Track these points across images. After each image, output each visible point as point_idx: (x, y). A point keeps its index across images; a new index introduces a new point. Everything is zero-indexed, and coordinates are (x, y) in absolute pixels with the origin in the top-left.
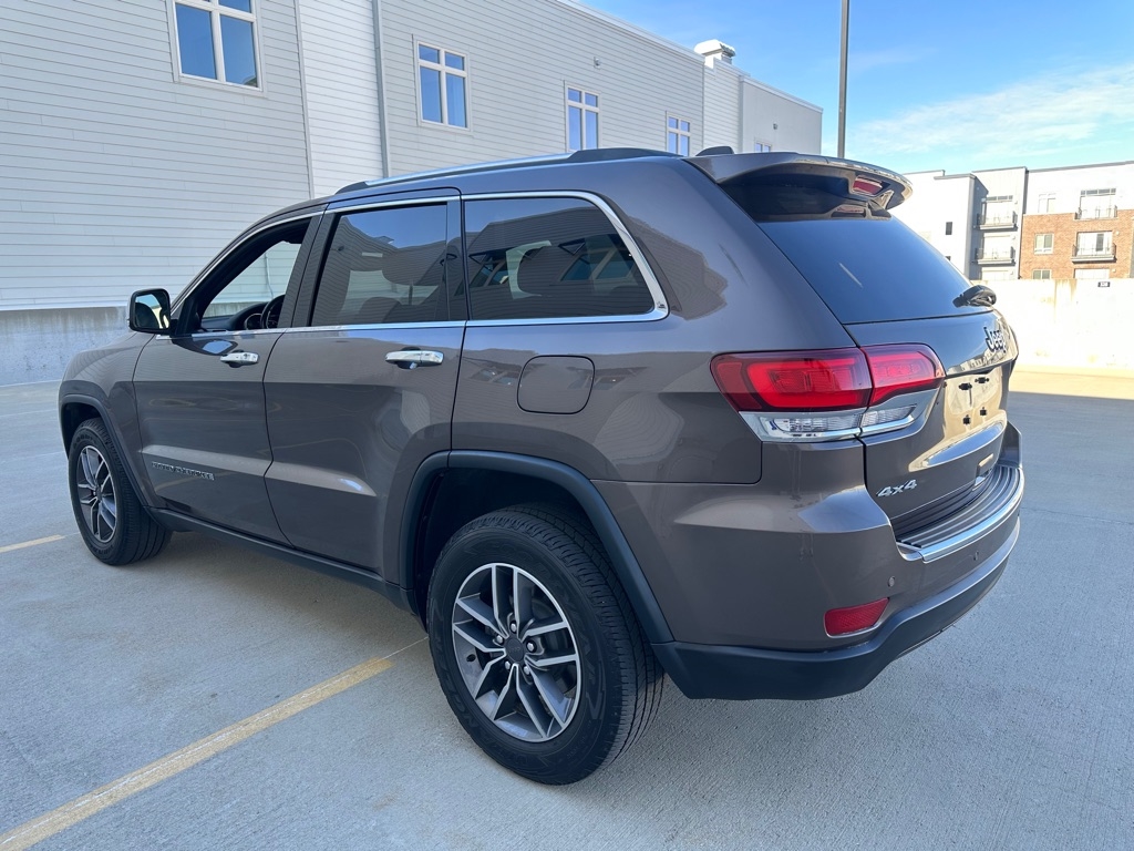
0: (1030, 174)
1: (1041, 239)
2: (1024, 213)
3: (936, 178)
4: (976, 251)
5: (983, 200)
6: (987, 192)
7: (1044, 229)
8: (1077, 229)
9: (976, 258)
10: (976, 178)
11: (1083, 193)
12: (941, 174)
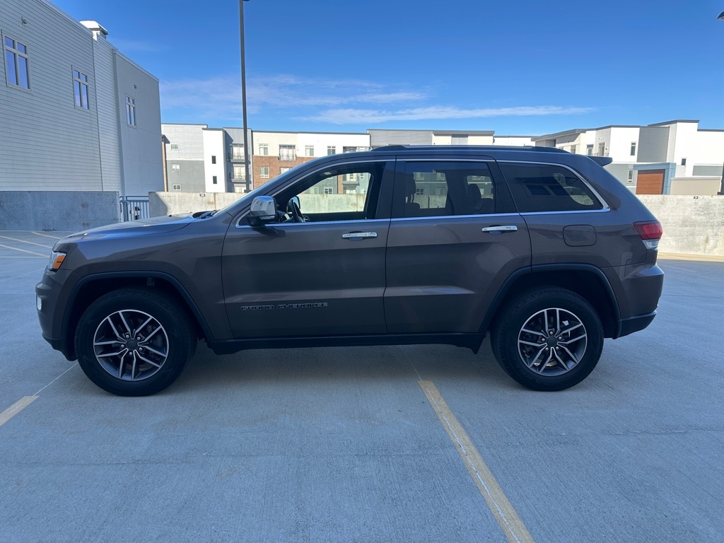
0: (254, 133)
1: (263, 169)
2: (253, 154)
3: (204, 129)
4: (230, 174)
5: (231, 145)
6: (232, 141)
7: (264, 164)
8: (279, 165)
9: (230, 178)
10: (225, 132)
11: (280, 146)
12: (205, 127)
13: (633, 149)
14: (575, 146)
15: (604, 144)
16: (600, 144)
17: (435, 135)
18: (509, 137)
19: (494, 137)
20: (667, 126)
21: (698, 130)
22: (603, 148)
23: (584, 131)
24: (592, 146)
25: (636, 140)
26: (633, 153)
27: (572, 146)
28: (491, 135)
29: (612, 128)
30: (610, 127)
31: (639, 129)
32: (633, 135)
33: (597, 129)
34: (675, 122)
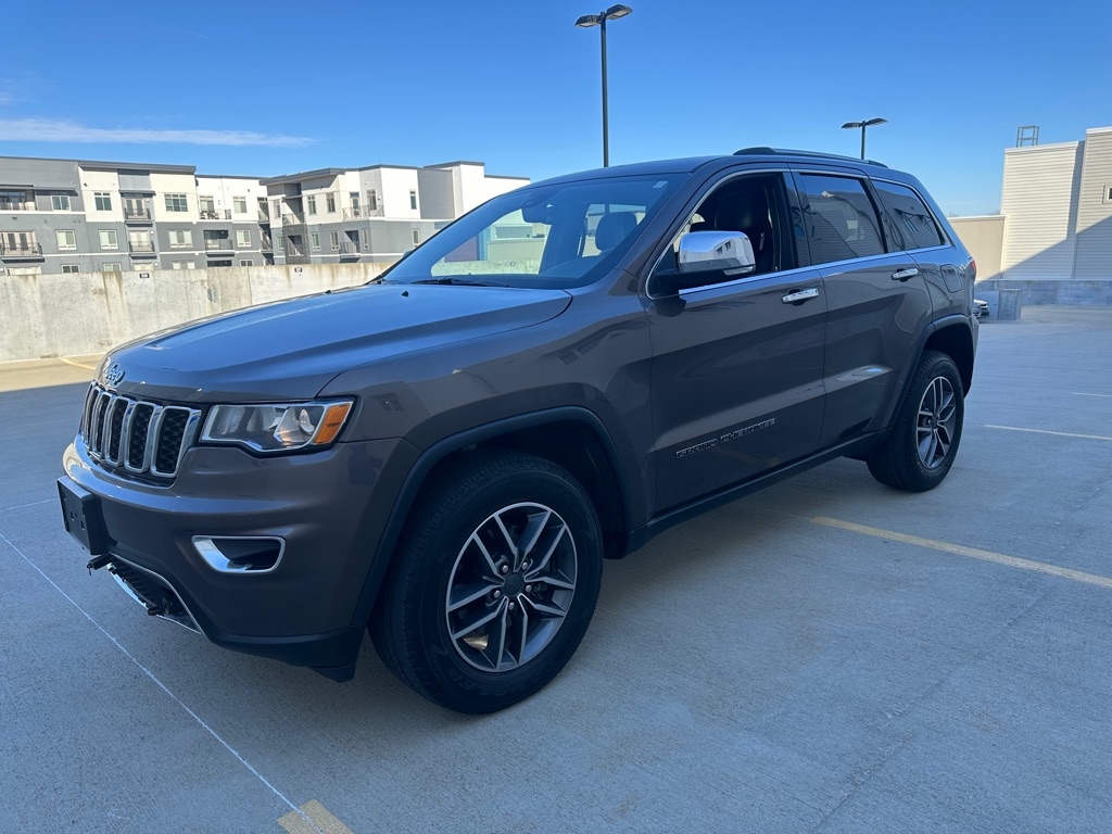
13: (413, 199)
14: (332, 194)
15: (374, 192)
16: (368, 192)
17: (84, 169)
18: (221, 177)
19: (196, 176)
20: (449, 169)
21: (486, 176)
22: (374, 197)
23: (342, 172)
24: (357, 194)
25: (415, 187)
26: (414, 207)
27: (328, 194)
28: (192, 173)
29: (382, 169)
30: (378, 167)
31: (415, 172)
32: (410, 179)
33: (360, 170)
34: (458, 164)
